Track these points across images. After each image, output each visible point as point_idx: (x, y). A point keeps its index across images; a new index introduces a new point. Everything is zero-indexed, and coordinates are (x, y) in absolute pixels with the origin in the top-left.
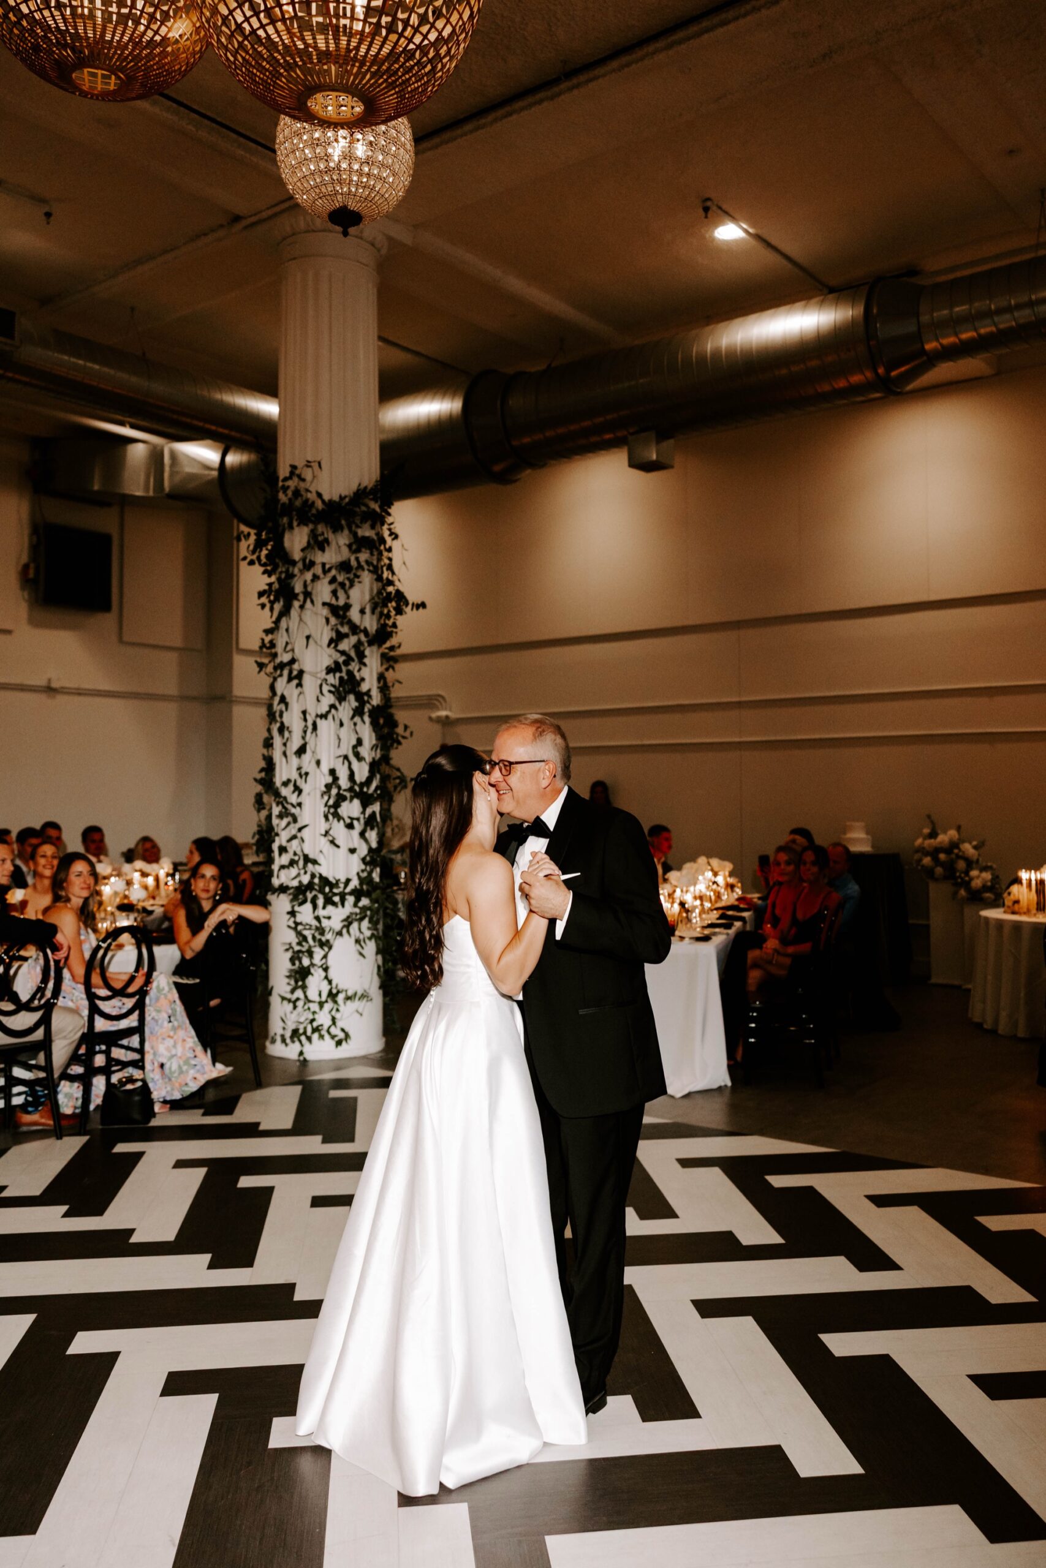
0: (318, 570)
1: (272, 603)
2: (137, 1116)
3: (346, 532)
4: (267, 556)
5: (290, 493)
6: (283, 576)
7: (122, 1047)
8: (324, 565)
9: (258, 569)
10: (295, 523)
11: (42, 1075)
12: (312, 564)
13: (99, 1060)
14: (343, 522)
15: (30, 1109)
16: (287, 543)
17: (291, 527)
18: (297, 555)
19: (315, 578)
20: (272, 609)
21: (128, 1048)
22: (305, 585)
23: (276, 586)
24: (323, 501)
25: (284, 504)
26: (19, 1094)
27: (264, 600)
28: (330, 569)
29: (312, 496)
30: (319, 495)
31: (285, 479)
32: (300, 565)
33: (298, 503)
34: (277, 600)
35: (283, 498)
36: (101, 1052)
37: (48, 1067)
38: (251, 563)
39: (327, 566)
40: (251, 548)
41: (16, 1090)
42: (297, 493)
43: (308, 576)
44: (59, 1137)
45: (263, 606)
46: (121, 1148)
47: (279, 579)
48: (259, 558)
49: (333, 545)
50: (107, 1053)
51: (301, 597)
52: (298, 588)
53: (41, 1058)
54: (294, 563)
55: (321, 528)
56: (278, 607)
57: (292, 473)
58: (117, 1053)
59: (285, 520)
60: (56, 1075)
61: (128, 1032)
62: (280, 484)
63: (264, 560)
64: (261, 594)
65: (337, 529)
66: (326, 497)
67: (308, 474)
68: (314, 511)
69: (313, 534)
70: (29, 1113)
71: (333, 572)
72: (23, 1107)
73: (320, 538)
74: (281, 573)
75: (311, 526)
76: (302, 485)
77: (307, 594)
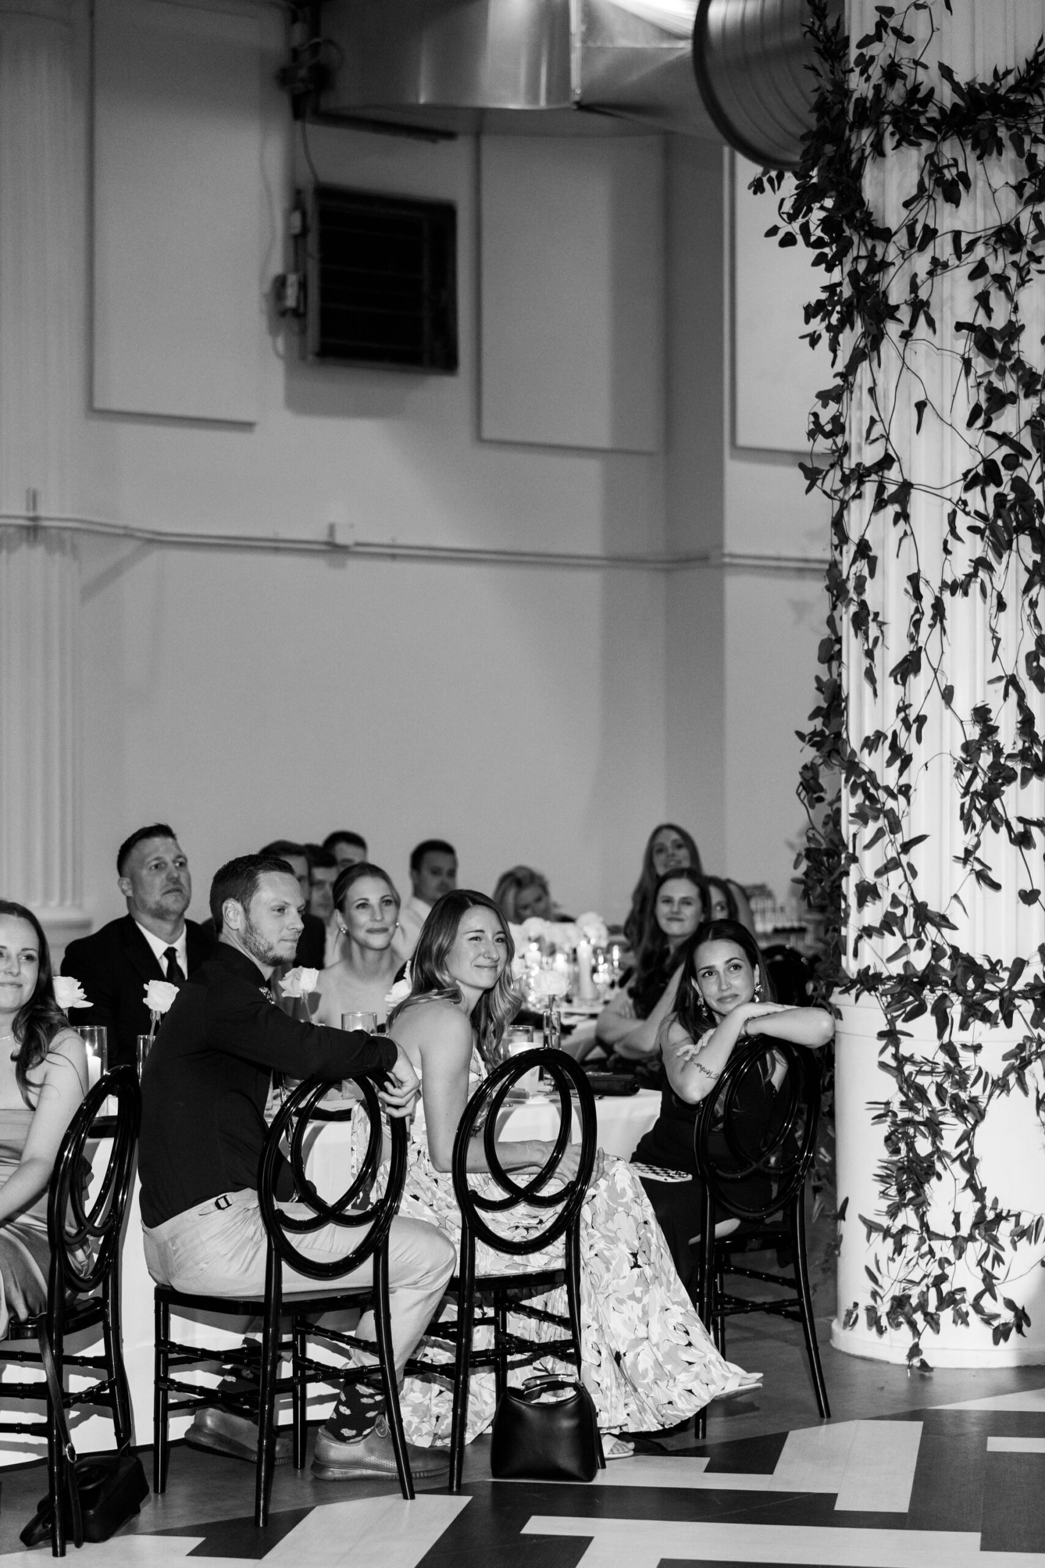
0: (943, 248)
1: (835, 331)
2: (566, 1460)
3: (1010, 154)
4: (825, 223)
5: (875, 72)
6: (862, 267)
7: (532, 1312)
8: (957, 235)
9: (803, 253)
10: (889, 143)
11: (370, 1360)
12: (930, 234)
13: (483, 1338)
14: (1002, 132)
15: (346, 1432)
16: (869, 191)
17: (879, 151)
18: (893, 217)
19: (938, 266)
20: (834, 346)
21: (544, 1316)
22: (914, 287)
23: (847, 291)
24: (956, 87)
25: (861, 101)
26: (321, 1400)
27: (817, 325)
28: (972, 245)
29: (929, 78)
30: (946, 72)
31: (865, 42)
32: (902, 239)
33: (895, 95)
34: (846, 320)
35: (859, 86)
36: (484, 1321)
37: (382, 1346)
38: (788, 241)
39: (965, 240)
40: (787, 207)
41: (314, 1389)
42: (892, 72)
43: (921, 263)
44: (409, 1494)
45: (814, 339)
46: (538, 1525)
47: (853, 275)
48: (805, 229)
49: (979, 186)
50: (498, 1324)
51: (904, 314)
52: (897, 293)
53: (368, 1326)
54: (886, 235)
55: (950, 149)
56: (849, 339)
57: (881, 26)
58: (519, 1325)
59: (866, 136)
60: (399, 1363)
61: (546, 1280)
62: (854, 53)
63: (817, 233)
64: (811, 312)
65: (986, 147)
66: (962, 77)
67: (918, 25)
68: (933, 112)
69: (933, 166)
70: (343, 1439)
71: (980, 251)
72: (334, 1427)
73: (949, 174)
74: (856, 259)
75: (926, 146)
76: (905, 52)
77: (919, 307)
